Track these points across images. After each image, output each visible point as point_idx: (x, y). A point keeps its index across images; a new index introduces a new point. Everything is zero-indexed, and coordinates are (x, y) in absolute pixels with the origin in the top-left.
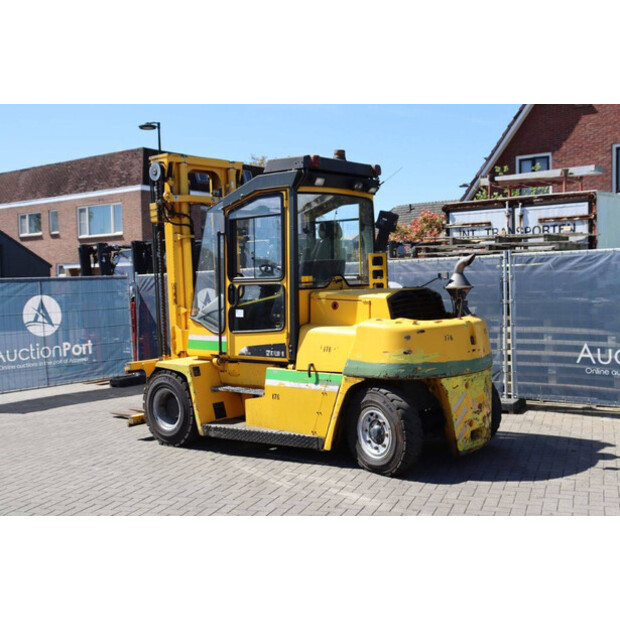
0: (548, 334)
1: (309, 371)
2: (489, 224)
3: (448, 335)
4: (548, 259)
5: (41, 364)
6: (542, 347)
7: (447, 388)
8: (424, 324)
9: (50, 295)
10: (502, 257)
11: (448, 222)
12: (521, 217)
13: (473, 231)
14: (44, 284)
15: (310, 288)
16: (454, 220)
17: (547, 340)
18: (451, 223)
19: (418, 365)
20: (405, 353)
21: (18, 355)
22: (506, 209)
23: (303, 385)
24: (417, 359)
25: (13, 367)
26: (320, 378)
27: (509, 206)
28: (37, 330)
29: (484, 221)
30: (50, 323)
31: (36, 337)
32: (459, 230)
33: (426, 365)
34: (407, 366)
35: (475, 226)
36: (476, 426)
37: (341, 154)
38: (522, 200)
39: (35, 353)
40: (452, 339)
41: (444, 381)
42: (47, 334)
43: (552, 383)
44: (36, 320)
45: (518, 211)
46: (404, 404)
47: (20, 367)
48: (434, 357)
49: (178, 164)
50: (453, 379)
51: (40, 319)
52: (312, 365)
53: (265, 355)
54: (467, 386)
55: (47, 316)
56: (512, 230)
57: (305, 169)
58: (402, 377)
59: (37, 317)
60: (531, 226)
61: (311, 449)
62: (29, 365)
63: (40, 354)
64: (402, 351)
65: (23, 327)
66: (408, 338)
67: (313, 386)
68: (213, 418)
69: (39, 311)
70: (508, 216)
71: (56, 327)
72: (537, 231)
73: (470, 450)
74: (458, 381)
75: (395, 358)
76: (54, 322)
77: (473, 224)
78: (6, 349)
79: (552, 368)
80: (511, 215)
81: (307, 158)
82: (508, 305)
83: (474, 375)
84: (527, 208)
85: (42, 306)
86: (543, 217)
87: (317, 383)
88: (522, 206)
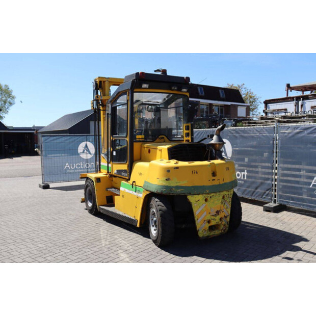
0: (303, 169)
1: (133, 185)
2: (286, 110)
3: (195, 171)
4: (297, 128)
5: (85, 170)
6: (300, 176)
7: (191, 201)
8: (182, 164)
9: (90, 141)
10: (274, 127)
11: (266, 109)
12: (302, 106)
13: (278, 113)
14: (88, 137)
15: (143, 141)
16: (269, 108)
17: (302, 173)
18: (268, 110)
19: (173, 187)
20: (167, 180)
21: (75, 166)
22: (294, 102)
23: (131, 192)
24: (173, 183)
25: (73, 171)
26: (137, 189)
27: (296, 100)
28: (84, 156)
29: (283, 108)
30: (90, 153)
31: (83, 159)
32: (272, 113)
33: (177, 187)
34: (166, 187)
35: (279, 111)
36: (213, 223)
37: (164, 71)
38: (302, 97)
39: (83, 166)
40: (197, 173)
41: (189, 197)
42: (88, 158)
43: (305, 197)
44: (83, 152)
45: (300, 103)
46: (164, 208)
47: (76, 171)
48: (184, 183)
49: (104, 82)
50: (195, 196)
51: (85, 151)
52: (135, 182)
53: (121, 175)
54: (206, 200)
55: (88, 150)
56: (297, 113)
57: (136, 79)
58: (164, 193)
59: (84, 151)
60: (307, 110)
61: (133, 225)
62: (80, 171)
63: (85, 166)
64: (165, 178)
65: (78, 154)
66: (169, 171)
67: (134, 192)
68: (106, 203)
69: (85, 148)
70: (295, 105)
71: (93, 155)
72: (310, 113)
73: (208, 236)
74: (200, 197)
75: (161, 182)
76: (91, 153)
77: (278, 110)
78: (71, 163)
79: (305, 188)
80: (297, 105)
81: (137, 74)
82: (277, 152)
83: (212, 194)
84: (305, 101)
85: (86, 146)
86: (313, 105)
87: (135, 192)
88: (303, 100)
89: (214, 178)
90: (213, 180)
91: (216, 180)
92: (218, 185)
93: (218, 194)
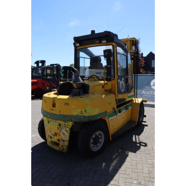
89: (53, 108)
90: (52, 109)
91: (54, 110)
92: (55, 114)
93: (54, 120)
